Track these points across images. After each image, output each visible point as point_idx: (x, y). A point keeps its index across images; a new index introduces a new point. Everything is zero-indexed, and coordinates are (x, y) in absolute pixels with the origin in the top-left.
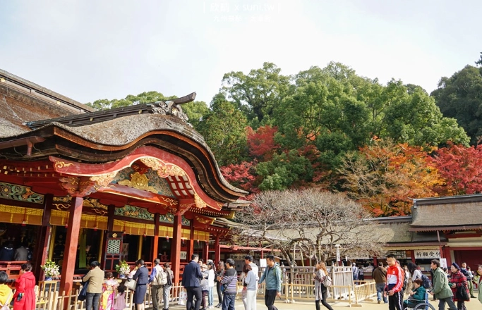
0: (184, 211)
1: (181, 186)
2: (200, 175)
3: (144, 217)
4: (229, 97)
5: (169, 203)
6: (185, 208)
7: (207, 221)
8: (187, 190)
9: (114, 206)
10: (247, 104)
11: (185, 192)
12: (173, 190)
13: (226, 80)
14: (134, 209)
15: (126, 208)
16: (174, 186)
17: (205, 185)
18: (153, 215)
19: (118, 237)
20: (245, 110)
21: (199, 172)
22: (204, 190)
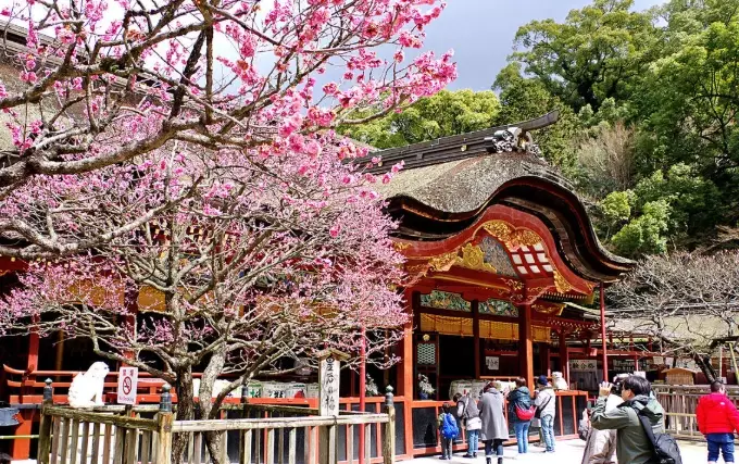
0: (535, 298)
1: (530, 258)
2: (564, 241)
3: (458, 307)
4: (527, 71)
5: (511, 287)
6: (536, 293)
7: (550, 310)
8: (539, 264)
9: (419, 293)
10: (561, 79)
11: (535, 269)
12: (515, 266)
13: (522, 39)
14: (442, 294)
15: (434, 294)
16: (517, 259)
17: (570, 256)
18: (469, 304)
19: (432, 340)
20: (556, 91)
21: (561, 236)
22: (567, 263)
